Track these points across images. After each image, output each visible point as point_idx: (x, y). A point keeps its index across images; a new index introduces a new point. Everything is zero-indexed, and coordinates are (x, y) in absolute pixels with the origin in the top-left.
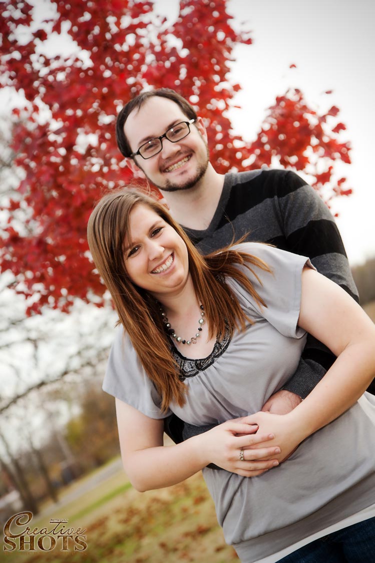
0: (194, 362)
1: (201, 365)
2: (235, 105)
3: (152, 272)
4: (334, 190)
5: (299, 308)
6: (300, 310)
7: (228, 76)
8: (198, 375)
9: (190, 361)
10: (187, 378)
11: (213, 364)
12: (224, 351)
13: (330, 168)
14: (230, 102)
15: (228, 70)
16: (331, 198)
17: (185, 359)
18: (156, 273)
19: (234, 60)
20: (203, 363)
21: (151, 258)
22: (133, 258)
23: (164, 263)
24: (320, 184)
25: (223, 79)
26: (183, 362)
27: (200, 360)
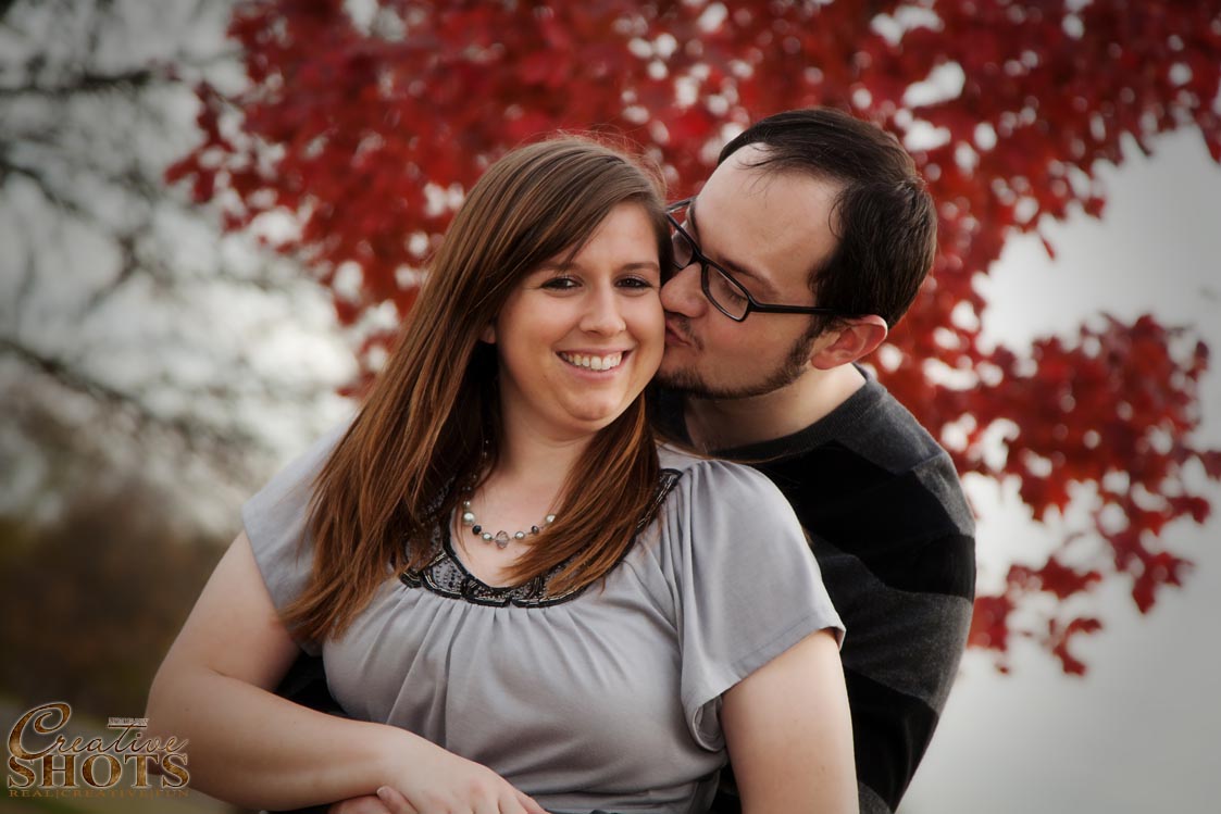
0: (463, 577)
1: (471, 590)
2: (1048, 240)
3: (560, 354)
4: (1052, 624)
5: (745, 674)
6: (744, 679)
7: (1102, 167)
8: (453, 601)
9: (456, 568)
10: (423, 589)
11: (498, 609)
12: (541, 605)
13: (1093, 576)
14: (1048, 224)
15: (1117, 159)
16: (1028, 634)
17: (451, 554)
18: (567, 361)
19: (1147, 152)
20: (480, 592)
21: (587, 325)
22: (549, 294)
23: (602, 355)
24: (1037, 582)
25: (1085, 165)
26: (441, 557)
27: (477, 581)
